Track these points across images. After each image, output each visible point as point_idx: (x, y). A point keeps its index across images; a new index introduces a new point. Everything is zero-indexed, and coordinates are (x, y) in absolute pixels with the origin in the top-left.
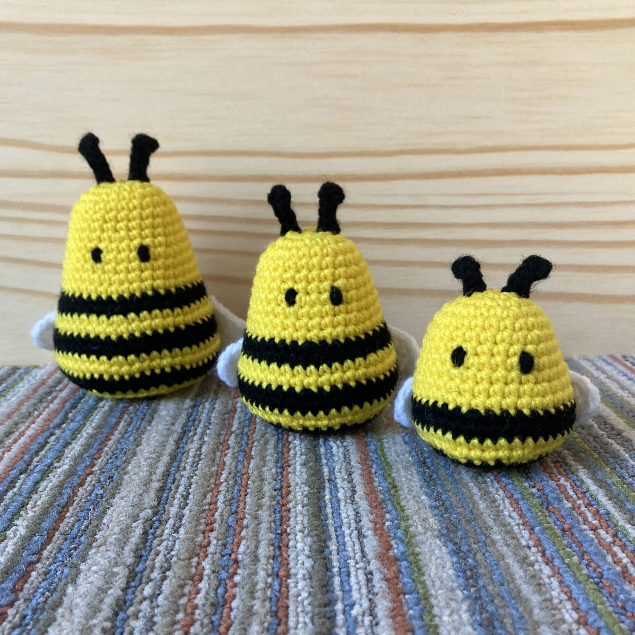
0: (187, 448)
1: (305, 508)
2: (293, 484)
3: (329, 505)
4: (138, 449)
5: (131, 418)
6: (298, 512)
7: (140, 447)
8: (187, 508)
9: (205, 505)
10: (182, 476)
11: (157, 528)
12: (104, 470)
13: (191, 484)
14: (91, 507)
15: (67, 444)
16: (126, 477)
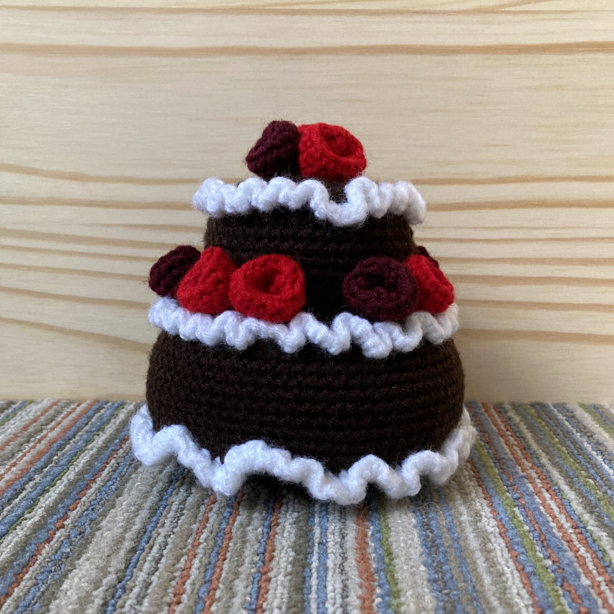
0: (171, 499)
1: (288, 578)
2: (279, 548)
3: (315, 575)
4: (117, 500)
5: (118, 464)
6: (279, 583)
7: (120, 498)
8: (157, 573)
9: (176, 571)
10: (159, 534)
11: (120, 597)
12: (76, 524)
13: (166, 544)
14: (53, 569)
15: (45, 491)
16: (98, 533)
